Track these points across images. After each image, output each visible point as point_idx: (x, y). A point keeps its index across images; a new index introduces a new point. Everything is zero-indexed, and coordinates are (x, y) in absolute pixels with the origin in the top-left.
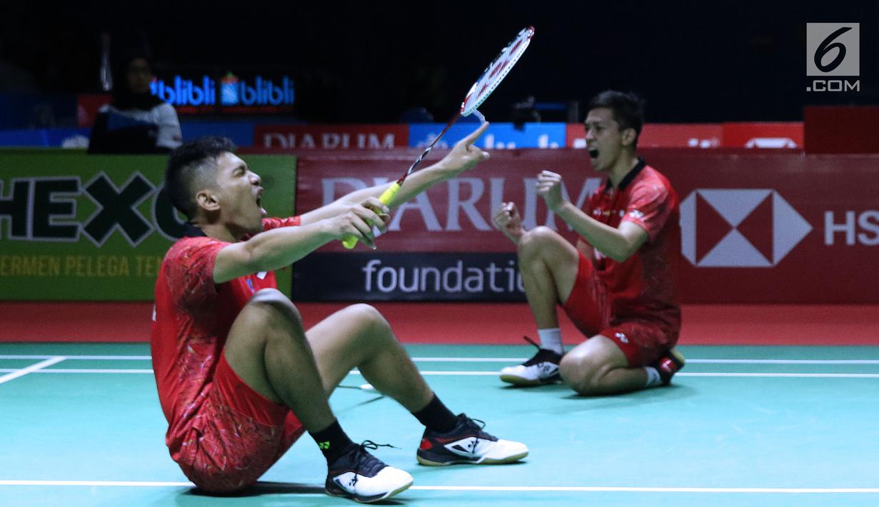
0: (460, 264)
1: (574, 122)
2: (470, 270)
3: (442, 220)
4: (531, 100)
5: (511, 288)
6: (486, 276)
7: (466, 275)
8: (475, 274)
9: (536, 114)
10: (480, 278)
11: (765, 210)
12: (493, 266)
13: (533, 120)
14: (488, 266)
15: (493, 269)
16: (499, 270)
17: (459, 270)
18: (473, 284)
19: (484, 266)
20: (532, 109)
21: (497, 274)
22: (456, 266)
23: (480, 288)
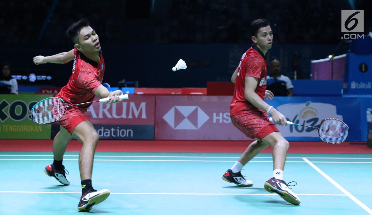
0: (103, 128)
1: (137, 87)
2: (106, 130)
3: (97, 114)
4: (124, 80)
5: (118, 135)
6: (111, 132)
7: (104, 131)
8: (107, 131)
9: (125, 85)
10: (109, 132)
11: (195, 112)
12: (113, 129)
13: (124, 87)
14: (111, 129)
15: (113, 130)
16: (115, 130)
17: (102, 130)
18: (107, 134)
19: (110, 129)
20: (124, 83)
21: (114, 131)
22: (101, 129)
23: (109, 135)
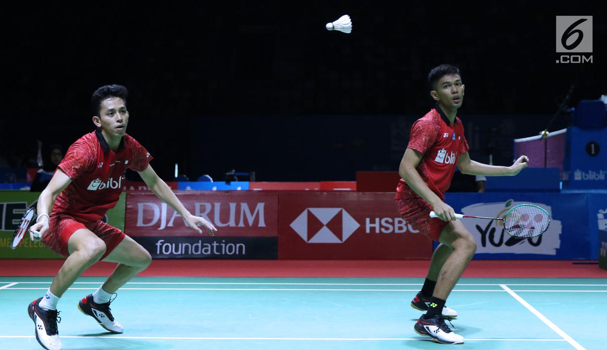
0: (200, 241)
1: (253, 181)
2: (205, 244)
4: (234, 171)
5: (223, 253)
6: (212, 247)
7: (203, 247)
8: (207, 246)
9: (235, 177)
10: (209, 248)
11: (339, 217)
12: (215, 242)
13: (234, 180)
14: (213, 243)
15: (215, 244)
16: (218, 244)
17: (200, 245)
18: (206, 251)
19: (211, 243)
20: (234, 175)
21: (217, 246)
22: (198, 243)
23: (209, 253)
